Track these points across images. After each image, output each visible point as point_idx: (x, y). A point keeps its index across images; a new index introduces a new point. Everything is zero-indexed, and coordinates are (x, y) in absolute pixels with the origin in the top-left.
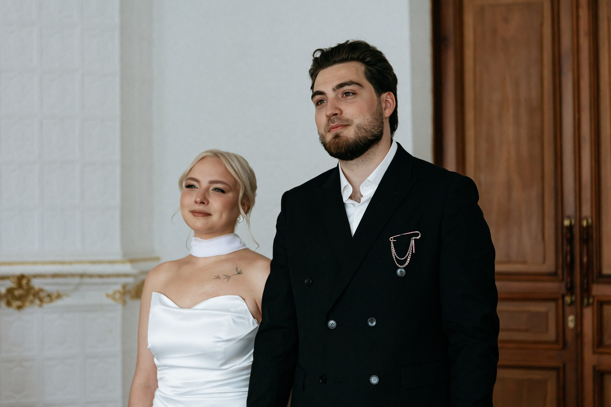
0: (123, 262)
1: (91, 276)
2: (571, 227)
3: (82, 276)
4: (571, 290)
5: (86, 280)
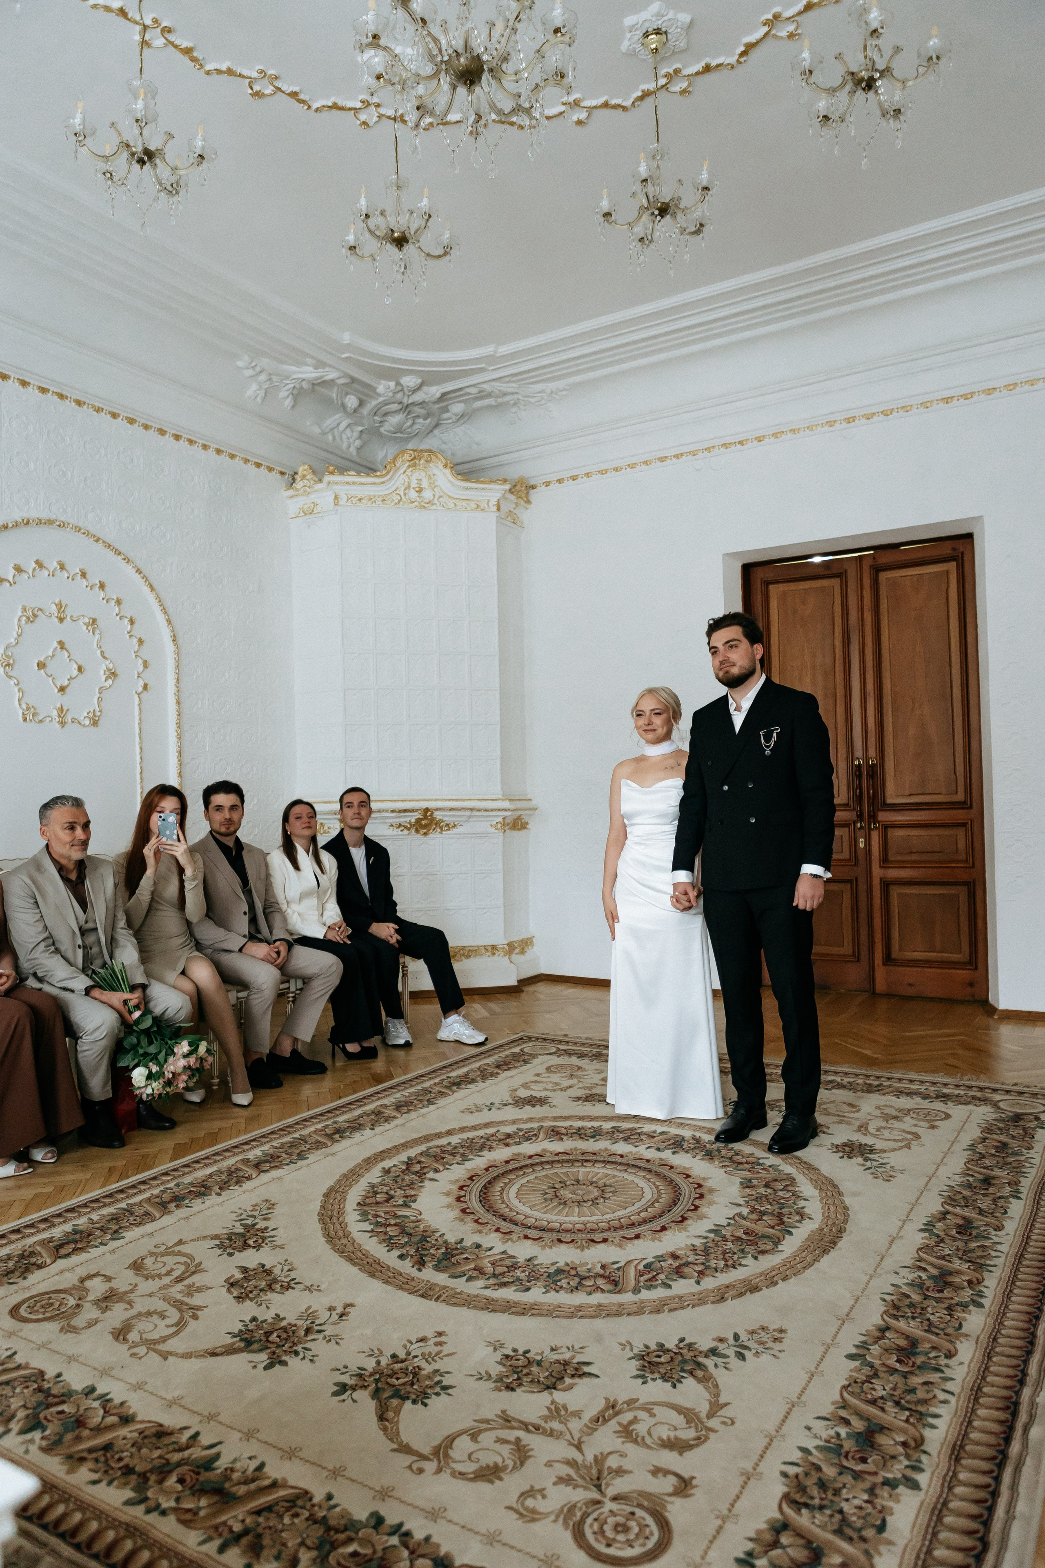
0: (503, 800)
1: (479, 810)
2: (859, 766)
3: (472, 810)
4: (860, 817)
5: (475, 813)
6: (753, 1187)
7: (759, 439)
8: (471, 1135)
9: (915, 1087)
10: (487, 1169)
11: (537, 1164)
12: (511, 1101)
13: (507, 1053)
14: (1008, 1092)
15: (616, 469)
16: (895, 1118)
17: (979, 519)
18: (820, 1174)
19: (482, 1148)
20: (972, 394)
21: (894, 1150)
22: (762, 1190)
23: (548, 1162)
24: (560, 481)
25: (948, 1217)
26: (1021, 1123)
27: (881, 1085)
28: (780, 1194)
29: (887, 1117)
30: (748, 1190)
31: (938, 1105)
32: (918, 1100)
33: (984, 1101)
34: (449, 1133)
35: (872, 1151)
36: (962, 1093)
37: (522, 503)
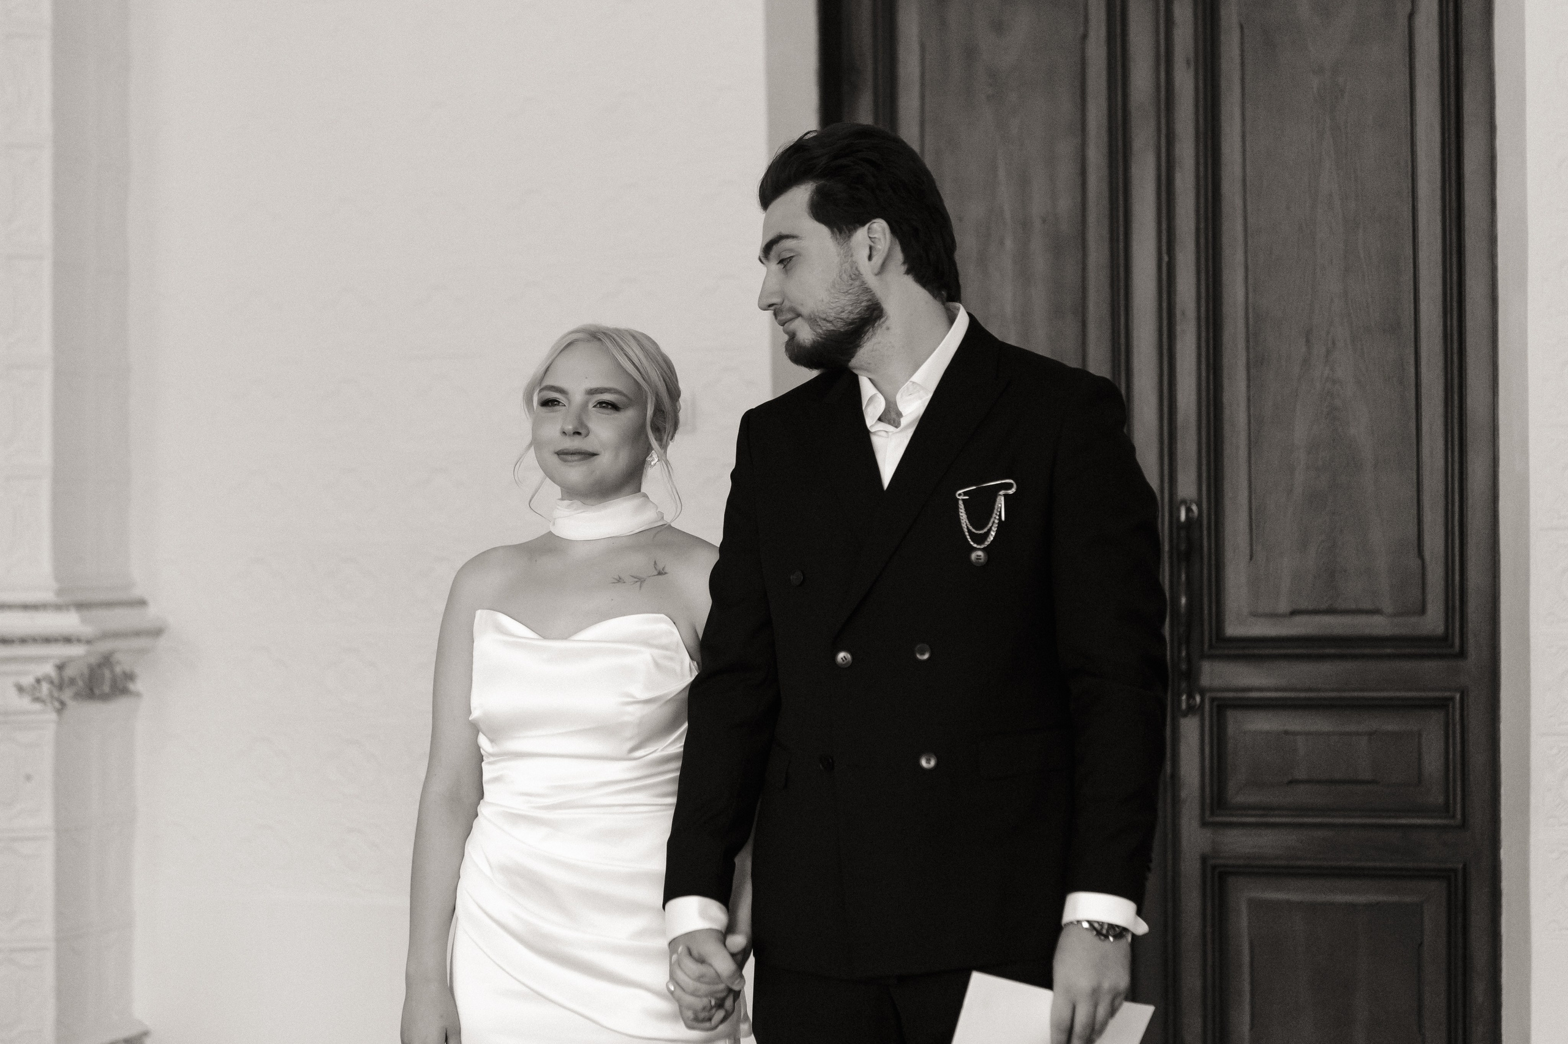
0: (58, 607)
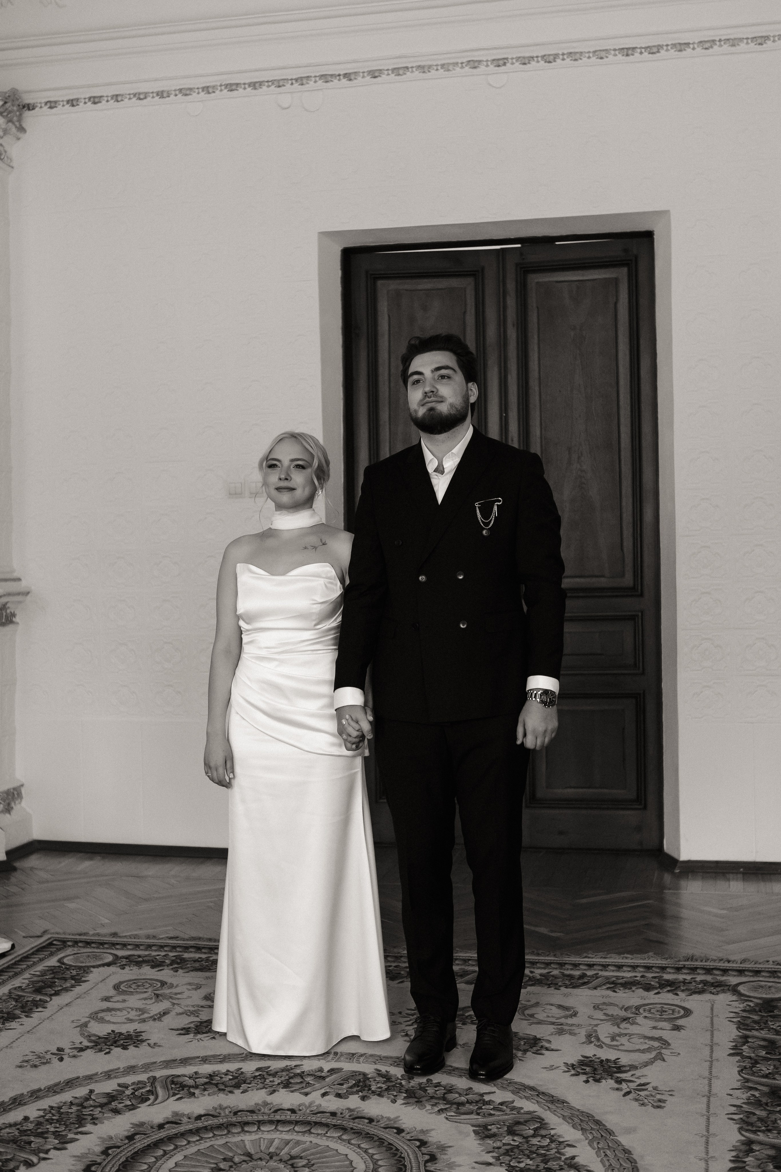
6: (494, 1135)
7: (374, 74)
8: (54, 1101)
9: (627, 974)
10: (105, 1152)
11: (176, 1136)
12: (86, 1043)
13: (40, 968)
14: (741, 972)
15: (161, 94)
16: (625, 1019)
17: (664, 214)
18: (571, 1108)
19: (80, 1121)
20: (659, 47)
21: (646, 1064)
22: (508, 1139)
23: (191, 1132)
24: (73, 103)
25: (755, 1147)
26: (776, 1012)
27: (583, 976)
28: (535, 1141)
29: (617, 1021)
30: (489, 1141)
31: (666, 997)
32: (640, 992)
33: (719, 987)
34: (17, 1102)
35: (620, 1069)
36: (688, 977)
37: (14, 130)
